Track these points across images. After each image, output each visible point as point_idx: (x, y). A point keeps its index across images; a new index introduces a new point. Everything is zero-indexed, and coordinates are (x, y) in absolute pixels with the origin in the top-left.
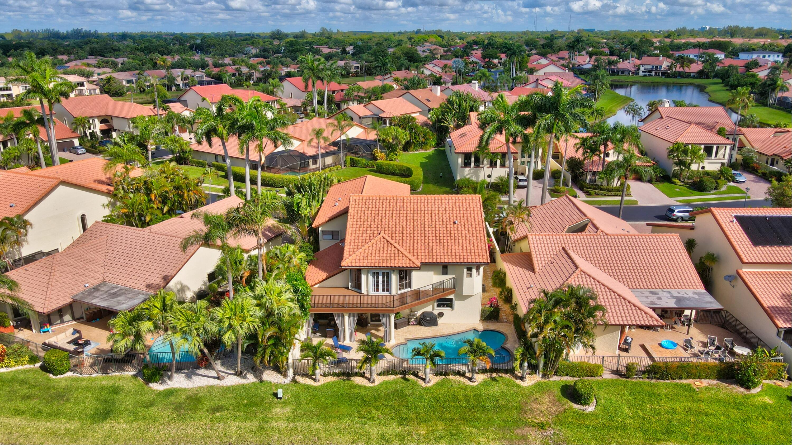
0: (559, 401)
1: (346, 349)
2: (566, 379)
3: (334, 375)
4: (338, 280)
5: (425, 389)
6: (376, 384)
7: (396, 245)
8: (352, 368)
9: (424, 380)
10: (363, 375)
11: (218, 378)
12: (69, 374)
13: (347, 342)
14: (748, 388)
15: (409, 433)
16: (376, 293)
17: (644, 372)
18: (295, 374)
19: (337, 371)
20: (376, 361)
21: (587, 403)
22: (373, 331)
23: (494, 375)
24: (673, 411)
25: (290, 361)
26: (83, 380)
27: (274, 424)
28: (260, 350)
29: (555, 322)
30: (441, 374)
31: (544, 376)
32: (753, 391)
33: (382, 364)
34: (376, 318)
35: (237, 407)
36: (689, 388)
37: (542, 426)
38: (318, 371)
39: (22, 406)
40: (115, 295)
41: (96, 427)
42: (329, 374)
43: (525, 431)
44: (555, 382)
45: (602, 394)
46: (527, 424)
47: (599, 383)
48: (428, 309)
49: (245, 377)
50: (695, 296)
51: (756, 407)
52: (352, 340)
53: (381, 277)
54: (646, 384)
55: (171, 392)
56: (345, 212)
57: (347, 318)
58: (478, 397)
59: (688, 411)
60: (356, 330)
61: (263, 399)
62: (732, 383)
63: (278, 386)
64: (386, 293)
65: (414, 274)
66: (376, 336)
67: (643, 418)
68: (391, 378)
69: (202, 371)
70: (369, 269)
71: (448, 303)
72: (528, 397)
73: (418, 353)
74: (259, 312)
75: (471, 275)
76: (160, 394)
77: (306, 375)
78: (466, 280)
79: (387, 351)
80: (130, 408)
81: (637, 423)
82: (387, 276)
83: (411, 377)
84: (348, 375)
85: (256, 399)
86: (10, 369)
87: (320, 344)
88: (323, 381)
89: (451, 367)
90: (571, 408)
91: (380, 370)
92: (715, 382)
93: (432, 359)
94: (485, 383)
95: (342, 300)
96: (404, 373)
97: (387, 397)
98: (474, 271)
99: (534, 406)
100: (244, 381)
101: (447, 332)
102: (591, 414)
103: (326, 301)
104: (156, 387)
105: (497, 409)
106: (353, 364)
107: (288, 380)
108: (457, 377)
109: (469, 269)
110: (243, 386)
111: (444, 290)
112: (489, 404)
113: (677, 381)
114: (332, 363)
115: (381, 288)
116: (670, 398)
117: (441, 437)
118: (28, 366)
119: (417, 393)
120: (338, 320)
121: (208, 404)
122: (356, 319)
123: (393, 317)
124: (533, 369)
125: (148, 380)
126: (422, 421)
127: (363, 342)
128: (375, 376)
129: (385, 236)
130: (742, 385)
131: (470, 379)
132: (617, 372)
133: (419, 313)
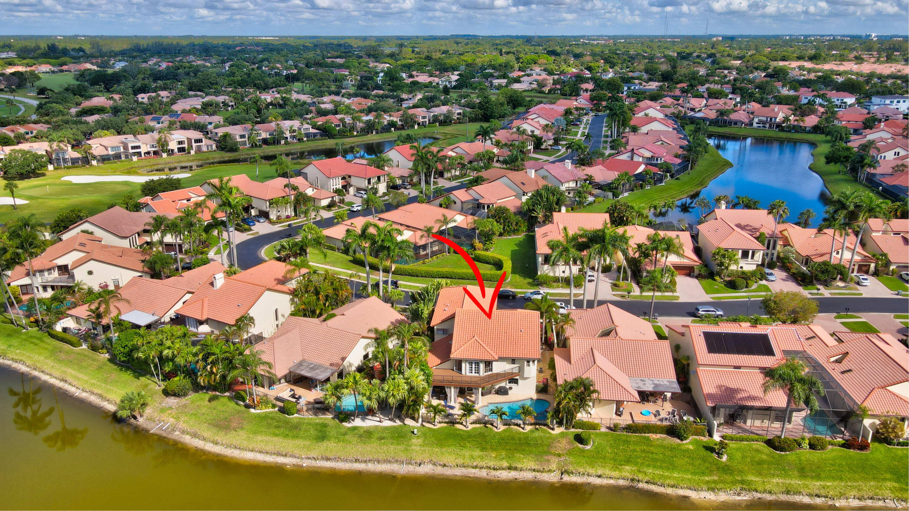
0: (571, 443)
1: (452, 408)
2: (579, 431)
3: (445, 422)
4: (447, 365)
5: (497, 433)
6: (469, 428)
7: (484, 345)
8: (456, 419)
9: (496, 427)
10: (462, 424)
11: (380, 422)
12: (296, 415)
13: (452, 404)
14: (682, 440)
15: (486, 456)
16: (471, 374)
17: (624, 429)
18: (422, 421)
19: (447, 420)
20: (470, 416)
21: (586, 444)
22: (468, 397)
23: (537, 426)
24: (635, 450)
25: (420, 414)
26: (305, 419)
27: (413, 447)
28: (405, 407)
29: (569, 398)
30: (506, 425)
31: (566, 428)
32: (684, 442)
33: (473, 417)
34: (470, 389)
35: (392, 438)
36: (648, 439)
37: (559, 455)
38: (436, 420)
39: (277, 432)
40: (313, 369)
41: (320, 444)
42: (442, 422)
43: (549, 457)
44: (572, 432)
45: (597, 440)
46: (551, 454)
47: (597, 433)
48: (503, 384)
49: (395, 422)
50: (668, 384)
51: (683, 451)
52: (455, 402)
53: (474, 365)
54: (624, 435)
55: (355, 428)
56: (452, 317)
57: (453, 389)
58: (526, 438)
59: (643, 451)
60: (458, 396)
61: (406, 434)
62: (674, 437)
63: (414, 427)
64: (477, 375)
65: (494, 363)
66: (470, 401)
67: (617, 454)
68: (478, 426)
69: (370, 417)
70: (466, 360)
71: (516, 381)
72: (554, 439)
73: (493, 412)
74: (406, 387)
75: (529, 365)
76: (349, 429)
77: (429, 422)
78: (526, 368)
79: (476, 410)
80: (335, 435)
81: (612, 456)
82: (477, 364)
83: (489, 426)
84: (453, 423)
85: (403, 434)
86: (262, 411)
87: (438, 405)
88: (439, 426)
89: (513, 421)
90: (577, 447)
91: (472, 421)
92: (665, 436)
93: (501, 416)
94: (531, 431)
95: (450, 379)
96: (485, 423)
97: (475, 436)
98: (531, 363)
99: (557, 444)
100: (394, 424)
101: (514, 400)
102: (588, 450)
103: (440, 378)
104: (346, 424)
105: (536, 445)
106: (456, 417)
107: (419, 424)
108: (516, 427)
109: (528, 362)
110: (394, 427)
111: (512, 373)
112: (532, 442)
113: (643, 434)
114: (444, 416)
115: (474, 371)
116: (636, 443)
117: (503, 458)
118: (271, 410)
119: (492, 435)
120: (447, 390)
121: (376, 435)
122: (458, 390)
123: (480, 390)
124: (560, 424)
125: (342, 421)
126: (493, 449)
127: (462, 404)
128: (468, 424)
129: (477, 339)
130: (679, 438)
131: (523, 428)
132: (609, 428)
133: (497, 387)
